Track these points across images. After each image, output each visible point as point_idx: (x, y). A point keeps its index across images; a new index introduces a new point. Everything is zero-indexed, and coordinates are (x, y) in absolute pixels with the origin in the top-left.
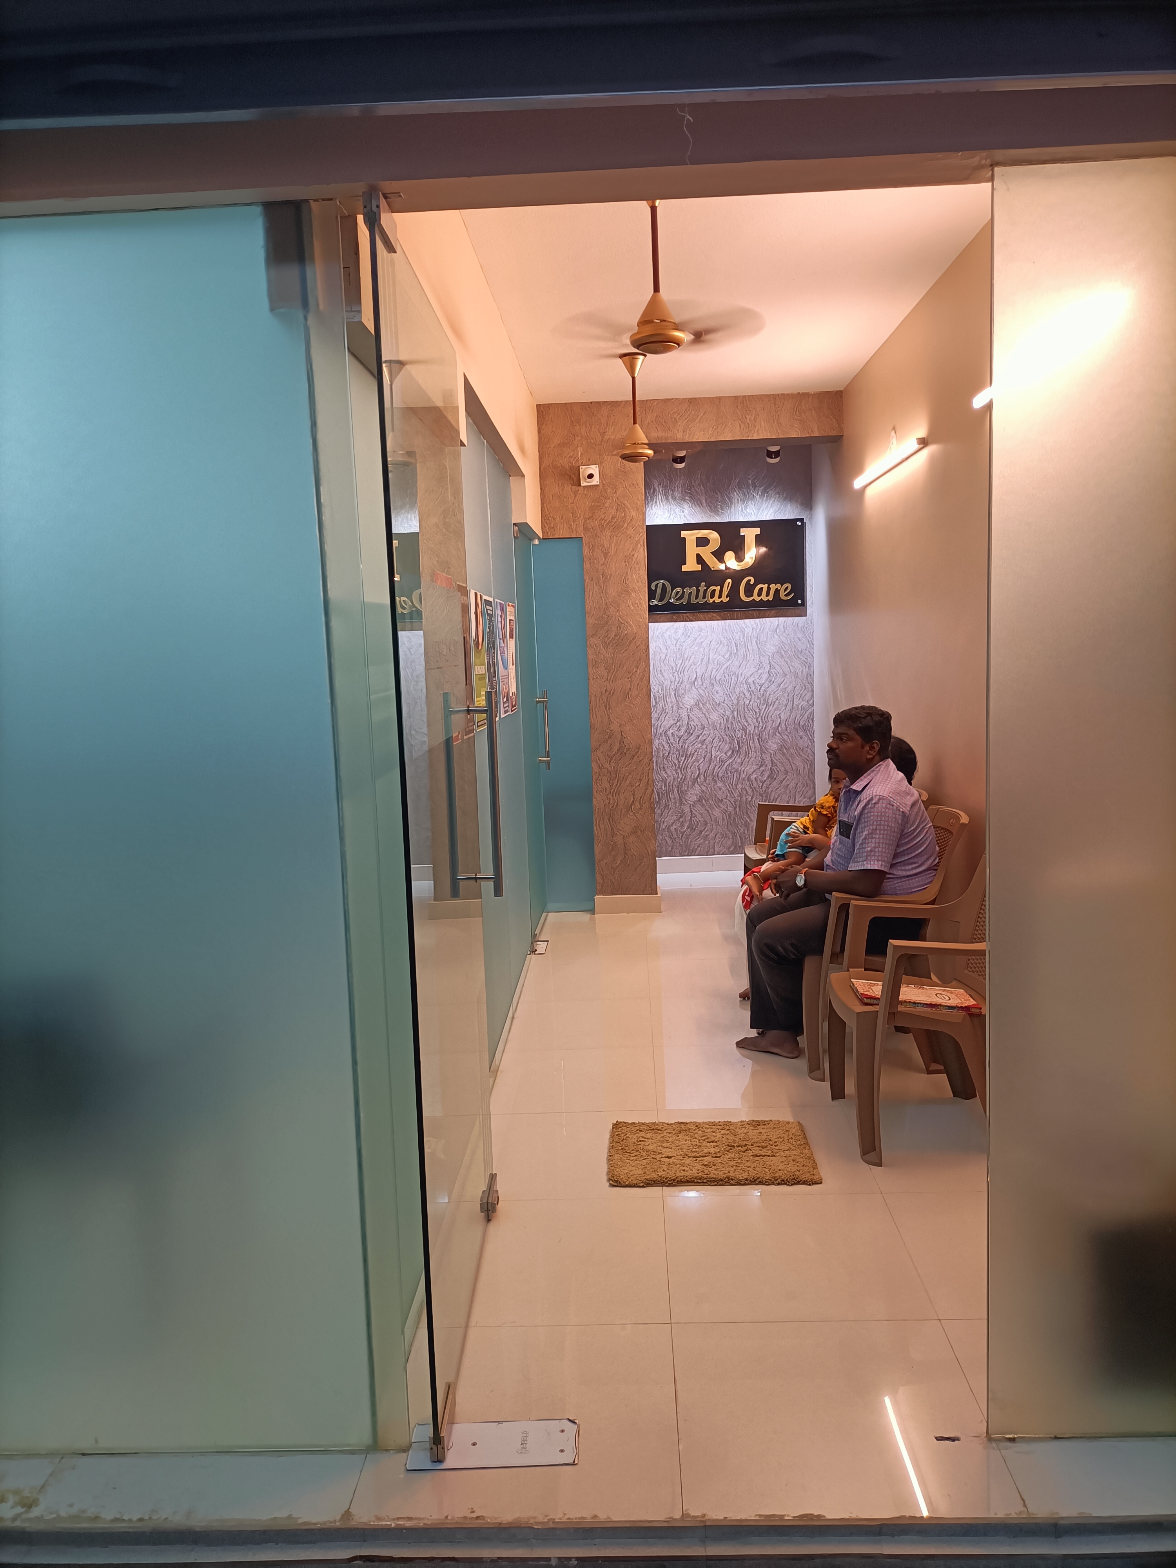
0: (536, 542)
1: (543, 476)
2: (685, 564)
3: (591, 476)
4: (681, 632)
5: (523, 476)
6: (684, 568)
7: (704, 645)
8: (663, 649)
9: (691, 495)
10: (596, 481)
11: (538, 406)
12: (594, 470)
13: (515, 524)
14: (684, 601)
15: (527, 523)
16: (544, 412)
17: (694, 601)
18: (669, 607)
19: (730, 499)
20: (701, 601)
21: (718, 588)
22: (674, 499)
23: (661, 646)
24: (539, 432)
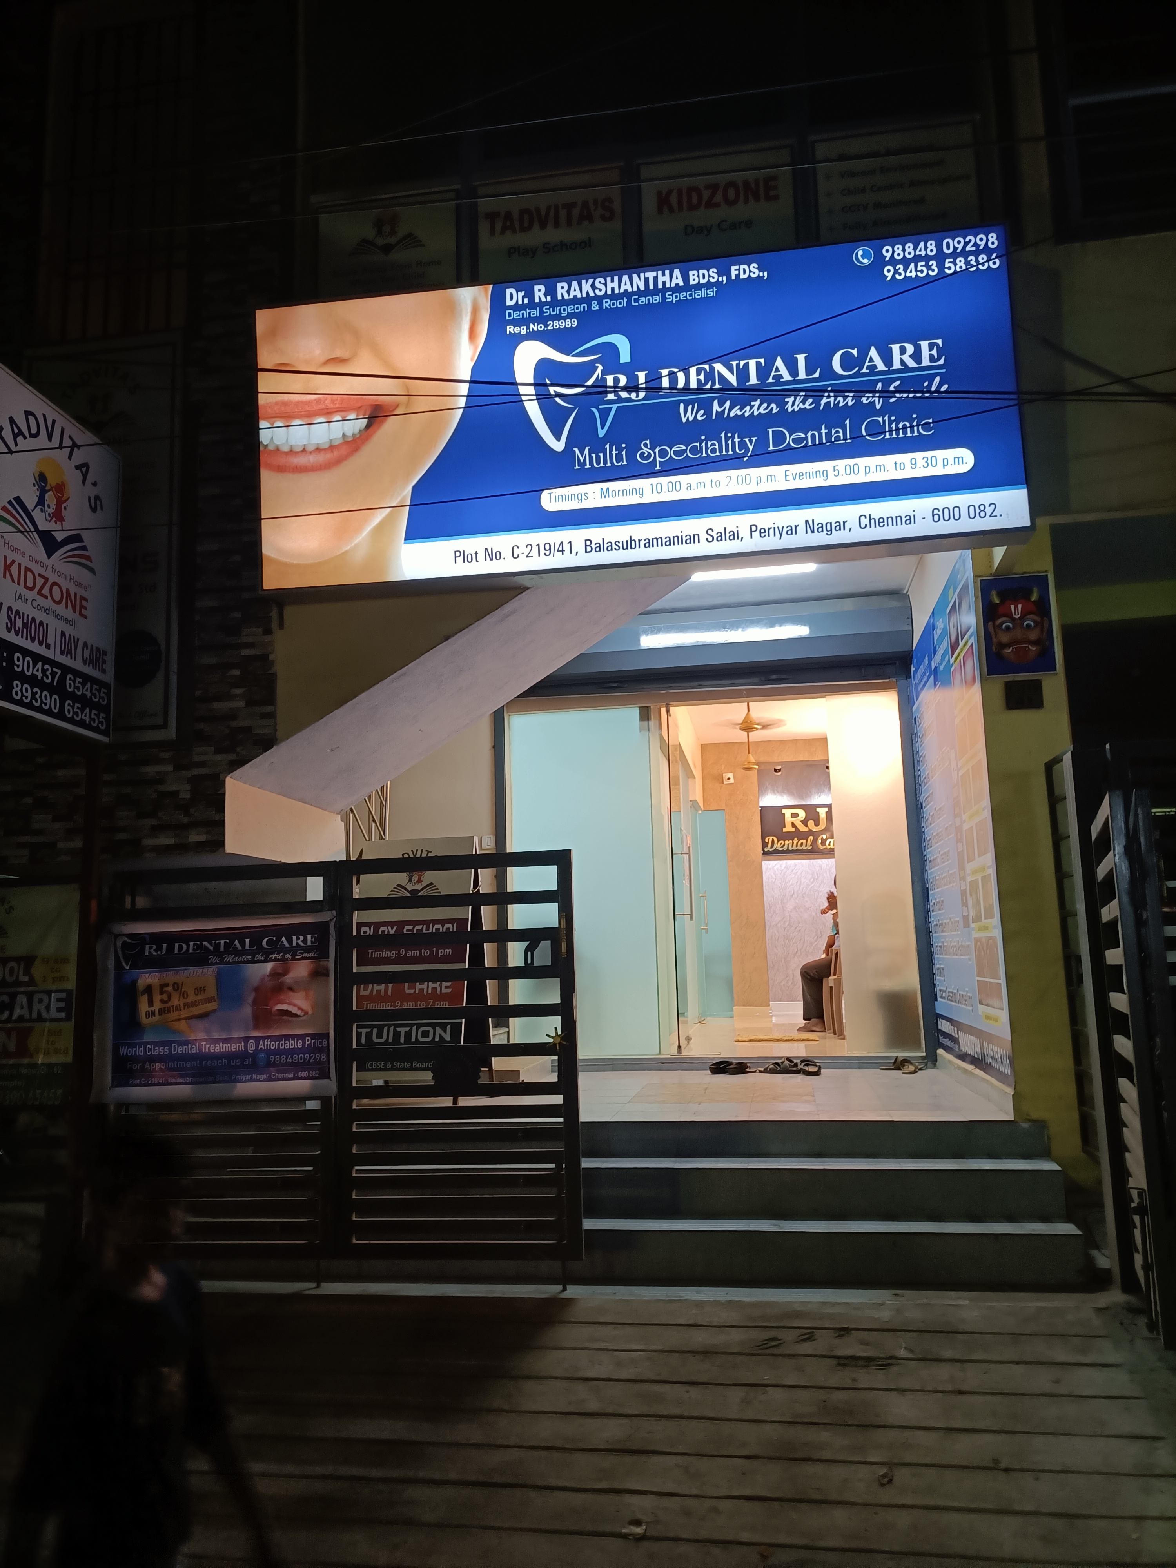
0: (700, 812)
1: (703, 779)
2: (785, 827)
3: (729, 779)
4: (783, 866)
5: (695, 778)
6: (784, 830)
7: (798, 874)
8: (774, 876)
9: (787, 790)
10: (732, 781)
11: (702, 745)
12: (731, 775)
13: (691, 801)
14: (785, 848)
15: (696, 800)
16: (704, 747)
17: (790, 848)
18: (776, 852)
19: (810, 792)
20: (795, 848)
21: (804, 841)
22: (778, 792)
23: (772, 874)
24: (702, 757)
